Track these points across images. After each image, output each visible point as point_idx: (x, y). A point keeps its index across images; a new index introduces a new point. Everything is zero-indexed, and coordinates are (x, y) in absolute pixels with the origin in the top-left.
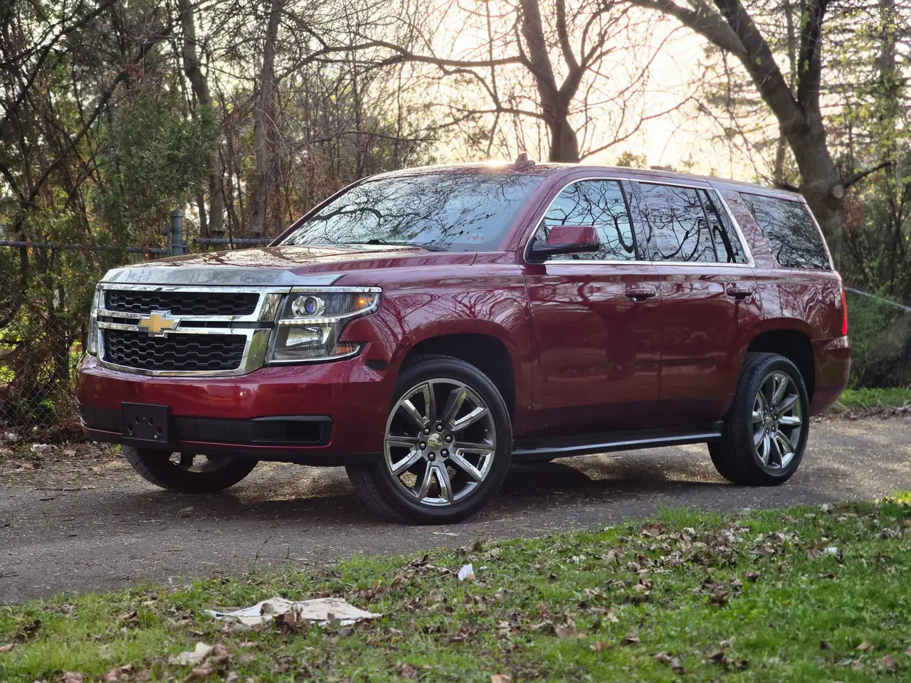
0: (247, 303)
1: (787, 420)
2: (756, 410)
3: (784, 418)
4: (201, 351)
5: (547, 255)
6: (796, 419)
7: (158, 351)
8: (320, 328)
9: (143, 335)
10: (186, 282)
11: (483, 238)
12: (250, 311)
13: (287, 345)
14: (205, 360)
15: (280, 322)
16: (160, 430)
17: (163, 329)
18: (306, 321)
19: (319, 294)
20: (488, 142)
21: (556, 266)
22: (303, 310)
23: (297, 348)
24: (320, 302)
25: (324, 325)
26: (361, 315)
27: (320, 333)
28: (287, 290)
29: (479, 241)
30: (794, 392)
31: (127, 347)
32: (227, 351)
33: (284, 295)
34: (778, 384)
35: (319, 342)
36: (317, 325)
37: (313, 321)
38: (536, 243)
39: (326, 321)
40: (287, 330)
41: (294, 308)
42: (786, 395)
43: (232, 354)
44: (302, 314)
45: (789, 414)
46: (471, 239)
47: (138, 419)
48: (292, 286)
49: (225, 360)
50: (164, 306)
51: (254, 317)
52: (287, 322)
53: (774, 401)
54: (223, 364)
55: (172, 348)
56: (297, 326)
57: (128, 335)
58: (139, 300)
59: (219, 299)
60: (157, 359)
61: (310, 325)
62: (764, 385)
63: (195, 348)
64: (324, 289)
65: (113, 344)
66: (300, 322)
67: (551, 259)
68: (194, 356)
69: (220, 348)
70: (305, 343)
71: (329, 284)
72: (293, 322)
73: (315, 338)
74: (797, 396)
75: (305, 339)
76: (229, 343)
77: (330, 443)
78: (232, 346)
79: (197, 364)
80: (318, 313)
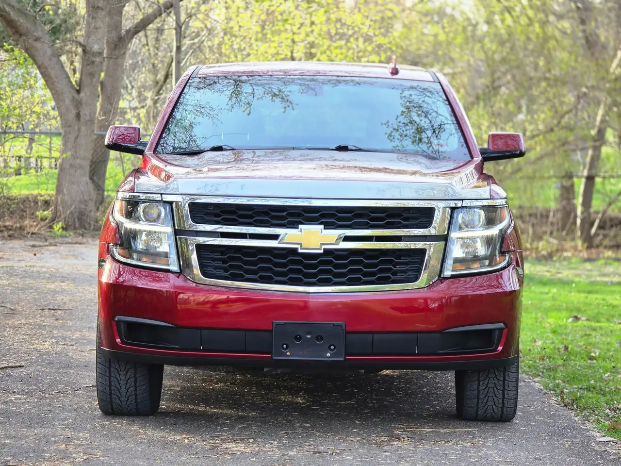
4: (366, 266)
7: (307, 266)
12: (427, 224)
16: (333, 348)
17: (318, 245)
19: (482, 208)
24: (483, 215)
31: (249, 263)
33: (454, 209)
47: (299, 338)
48: (462, 200)
50: (314, 221)
51: (432, 231)
55: (329, 263)
58: (265, 215)
65: (215, 260)
71: (488, 198)
72: (465, 234)
76: (399, 257)
77: (500, 348)
78: (403, 260)
79: (361, 279)
80: (482, 225)
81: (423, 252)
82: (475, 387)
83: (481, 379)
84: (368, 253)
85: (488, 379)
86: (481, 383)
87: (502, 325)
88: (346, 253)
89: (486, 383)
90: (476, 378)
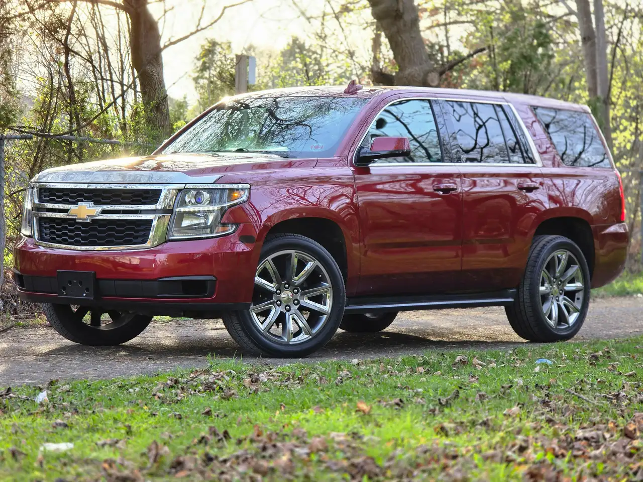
0: (152, 196)
1: (570, 287)
2: (543, 285)
3: (568, 285)
4: (118, 232)
5: (371, 159)
6: (579, 285)
7: (83, 232)
8: (206, 214)
9: (72, 222)
11: (322, 147)
12: (155, 202)
13: (182, 226)
14: (121, 238)
15: (177, 210)
16: (87, 290)
17: (88, 216)
18: (197, 209)
19: (205, 189)
20: (65, 32)
21: (378, 168)
22: (193, 201)
23: (189, 228)
24: (206, 195)
25: (209, 211)
26: (236, 204)
27: (206, 217)
28: (182, 186)
29: (319, 150)
30: (575, 264)
31: (59, 230)
32: (138, 231)
33: (180, 190)
34: (559, 260)
35: (206, 223)
36: (204, 211)
37: (201, 209)
38: (363, 151)
39: (211, 208)
40: (182, 216)
41: (187, 200)
42: (568, 267)
43: (142, 233)
44: (193, 204)
45: (572, 281)
46: (313, 148)
47: (70, 283)
48: (186, 184)
49: (136, 237)
50: (88, 199)
51: (159, 206)
52: (182, 209)
53: (557, 275)
54: (135, 241)
55: (95, 229)
56: (189, 213)
57: (59, 221)
58: (67, 195)
59: (130, 193)
60: (83, 238)
61: (199, 212)
62: (548, 264)
63: (113, 229)
64: (211, 186)
65: (46, 228)
66: (192, 209)
67: (374, 163)
69: (132, 229)
70: (195, 225)
71: (212, 182)
72: (187, 209)
73: (202, 221)
74: (577, 266)
75: (195, 222)
76: (139, 226)
77: (214, 296)
79: (114, 241)
80: (205, 203)
81: (150, 221)
84: (118, 222)
87: (214, 278)
88: (106, 222)
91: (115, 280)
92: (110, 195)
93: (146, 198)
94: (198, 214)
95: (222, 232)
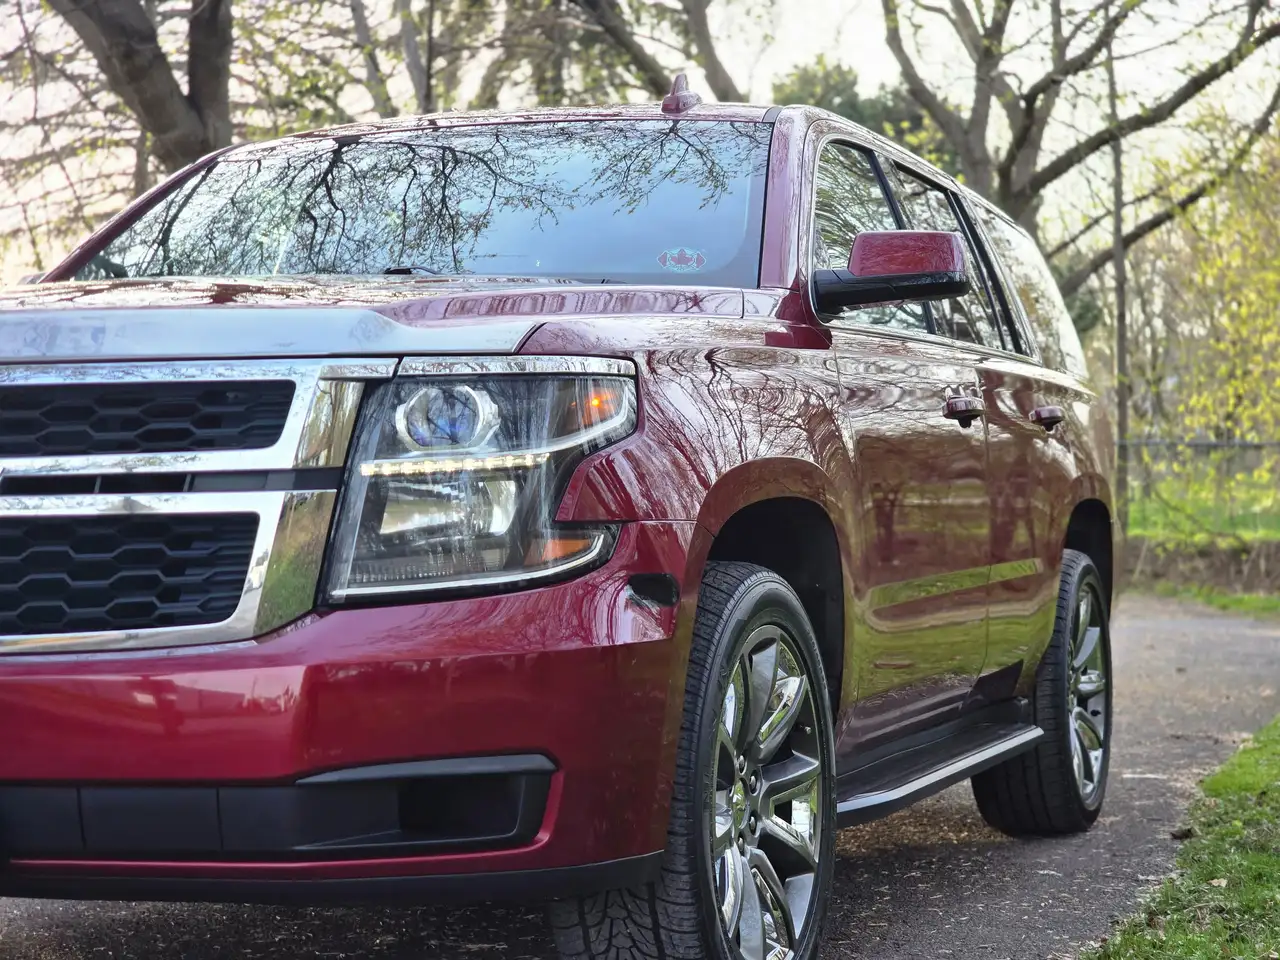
1: (1085, 683)
3: (1083, 679)
6: (1095, 677)
8: (482, 486)
10: (29, 353)
15: (366, 470)
19: (480, 381)
24: (485, 406)
25: (498, 474)
27: (482, 499)
28: (384, 368)
32: (177, 568)
33: (375, 384)
39: (508, 460)
40: (380, 493)
41: (402, 426)
44: (423, 444)
48: (400, 356)
49: (171, 594)
51: (281, 455)
52: (382, 467)
54: (165, 608)
59: (134, 403)
61: (440, 477)
64: (496, 366)
68: (56, 589)
69: (152, 558)
71: (508, 348)
72: (407, 466)
76: (184, 542)
77: (544, 837)
78: (197, 551)
79: (64, 613)
80: (482, 437)
81: (248, 523)
82: (580, 945)
83: (590, 920)
84: (83, 531)
85: (608, 921)
86: (593, 932)
88: (18, 533)
89: (605, 933)
90: (575, 918)
91: (78, 784)
92: (35, 414)
93: (213, 421)
94: (438, 488)
95: (557, 561)
